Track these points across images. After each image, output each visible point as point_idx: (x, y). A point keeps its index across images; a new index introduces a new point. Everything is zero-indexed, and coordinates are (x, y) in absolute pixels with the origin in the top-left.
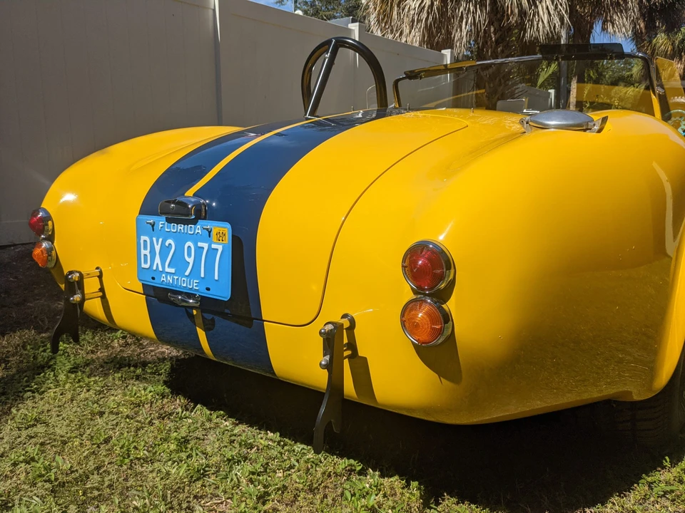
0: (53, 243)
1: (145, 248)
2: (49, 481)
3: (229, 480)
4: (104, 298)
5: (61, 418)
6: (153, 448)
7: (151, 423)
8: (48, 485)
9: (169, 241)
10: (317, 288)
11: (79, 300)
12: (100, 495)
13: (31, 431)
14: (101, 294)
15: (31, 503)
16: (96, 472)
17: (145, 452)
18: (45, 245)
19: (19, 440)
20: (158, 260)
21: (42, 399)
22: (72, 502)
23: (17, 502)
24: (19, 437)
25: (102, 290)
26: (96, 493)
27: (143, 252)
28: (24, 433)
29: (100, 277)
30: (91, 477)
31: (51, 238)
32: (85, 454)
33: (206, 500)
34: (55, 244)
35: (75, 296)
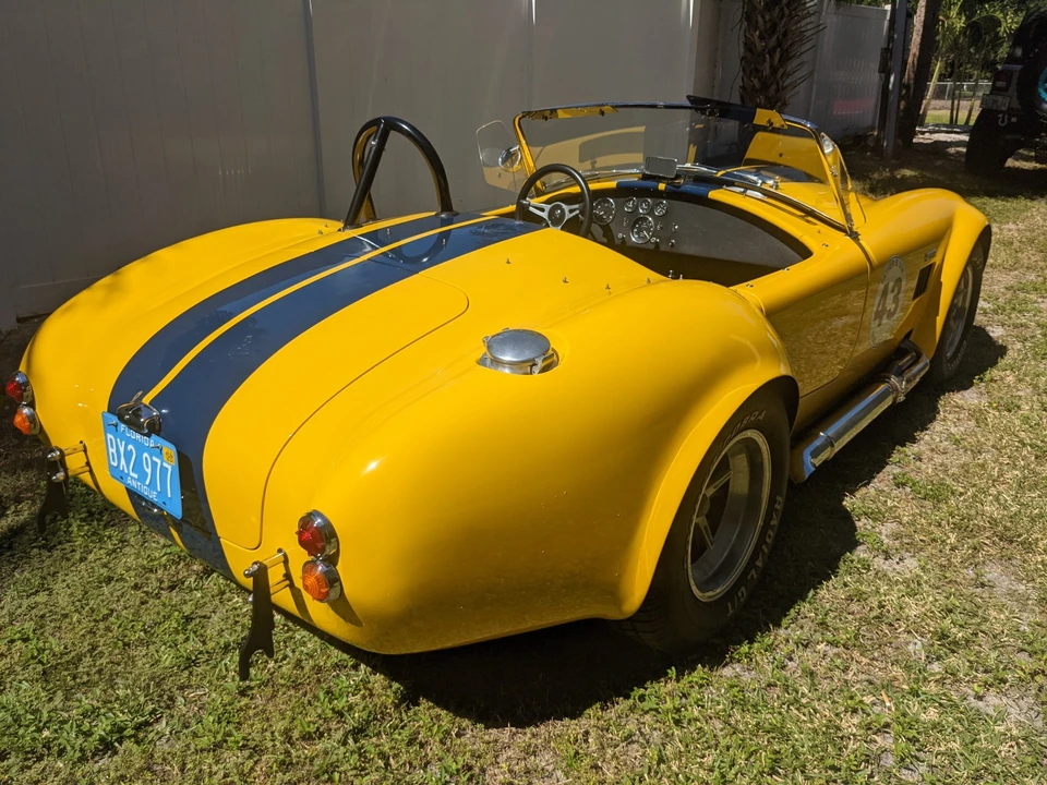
0: (34, 409)
1: (112, 447)
2: (40, 662)
3: (217, 670)
4: (91, 472)
5: (65, 584)
6: (152, 628)
7: (158, 596)
8: (40, 668)
9: (130, 447)
10: (255, 520)
11: (62, 478)
12: (88, 681)
13: (32, 600)
14: (87, 468)
15: (20, 688)
16: (88, 655)
17: (142, 633)
18: (26, 411)
19: (19, 611)
20: (123, 462)
21: (49, 557)
22: (60, 687)
23: (8, 685)
24: (20, 607)
25: (88, 464)
26: (85, 678)
27: (111, 450)
28: (26, 603)
29: (85, 451)
30: (84, 659)
31: (32, 405)
32: (82, 633)
33: (191, 691)
34: (37, 410)
35: (58, 475)
